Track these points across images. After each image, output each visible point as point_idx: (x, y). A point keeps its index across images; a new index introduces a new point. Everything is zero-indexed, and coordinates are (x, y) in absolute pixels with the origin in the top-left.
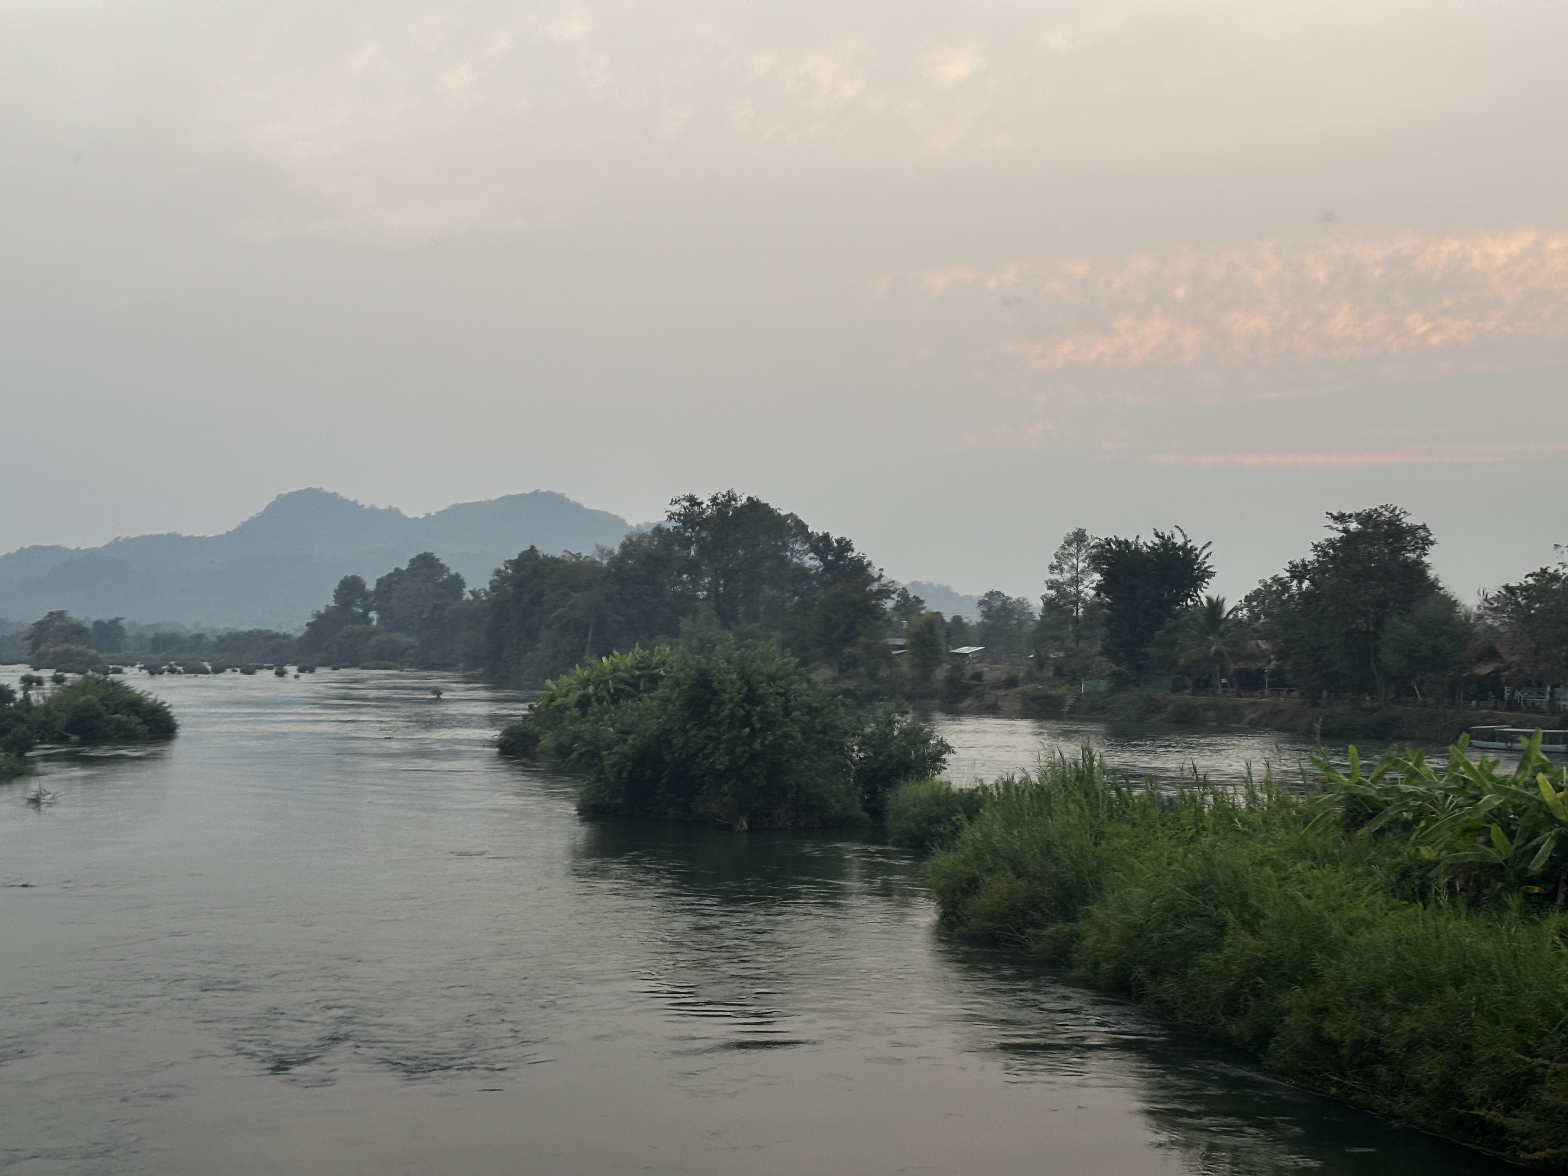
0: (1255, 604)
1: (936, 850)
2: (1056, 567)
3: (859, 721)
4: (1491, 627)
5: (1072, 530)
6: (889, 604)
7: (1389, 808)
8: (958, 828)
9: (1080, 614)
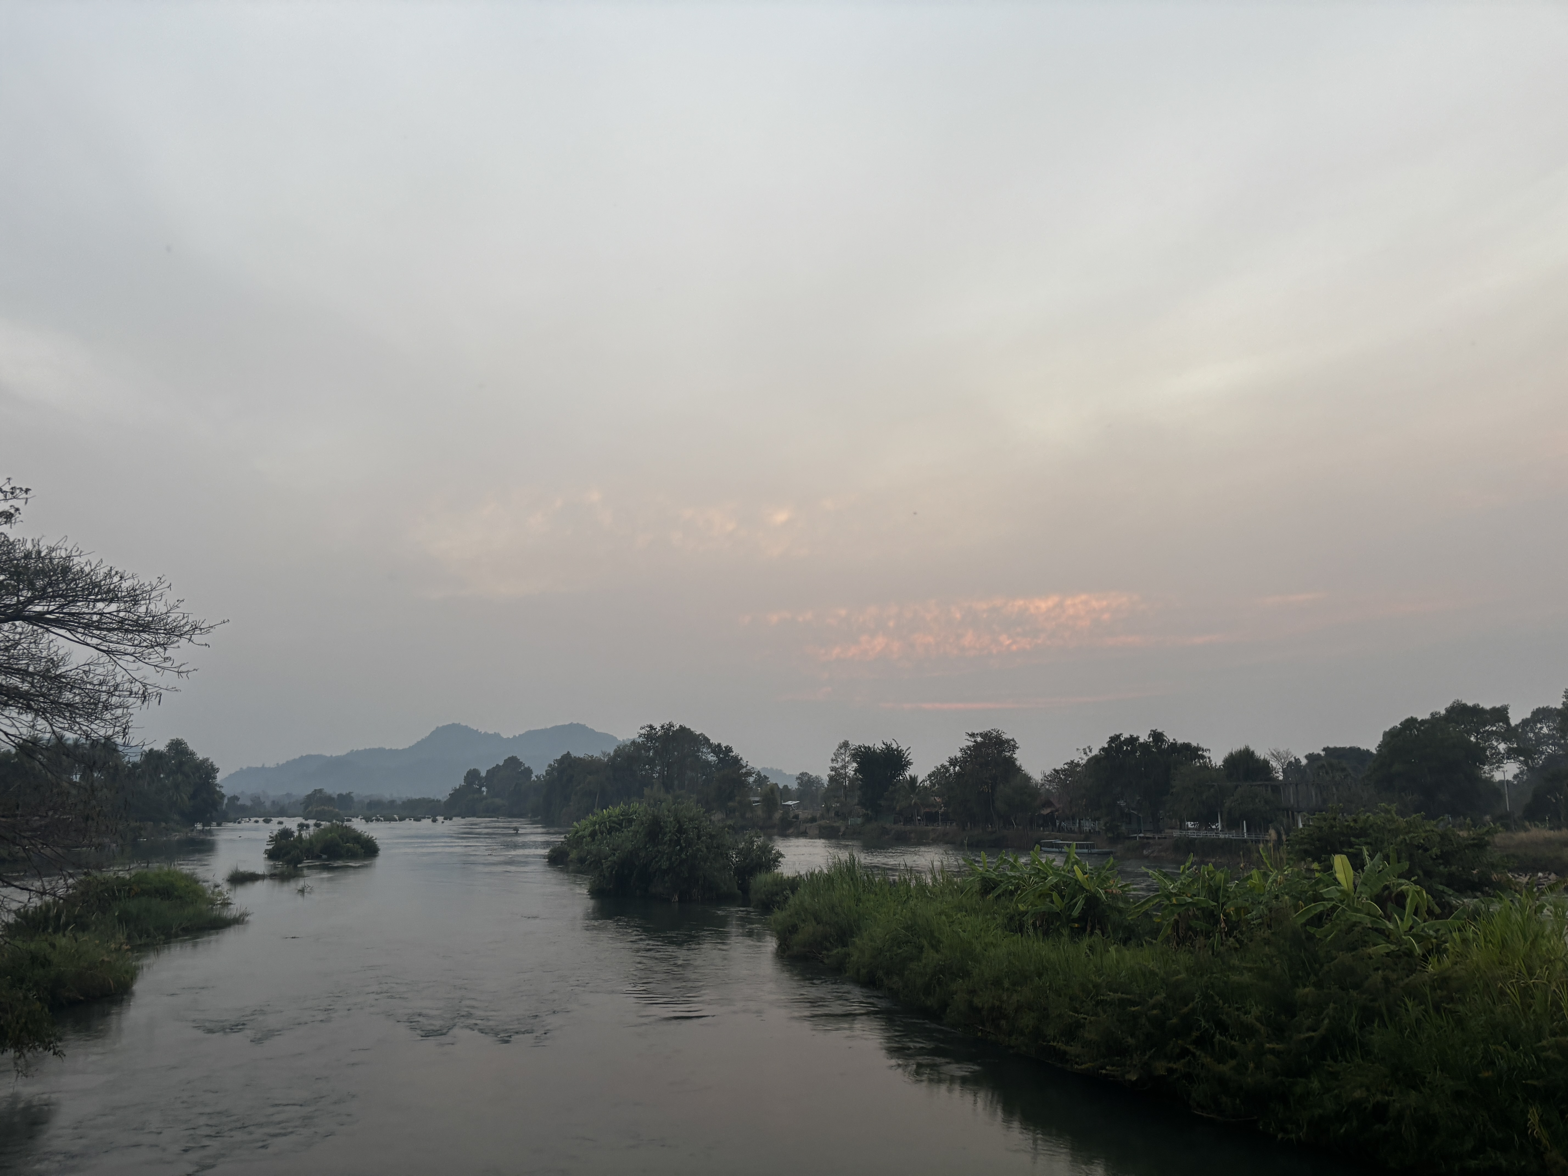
0: (933, 778)
1: (776, 910)
2: (835, 760)
3: (736, 841)
4: (1048, 790)
5: (842, 741)
6: (751, 779)
7: (1002, 884)
8: (787, 898)
9: (847, 784)
